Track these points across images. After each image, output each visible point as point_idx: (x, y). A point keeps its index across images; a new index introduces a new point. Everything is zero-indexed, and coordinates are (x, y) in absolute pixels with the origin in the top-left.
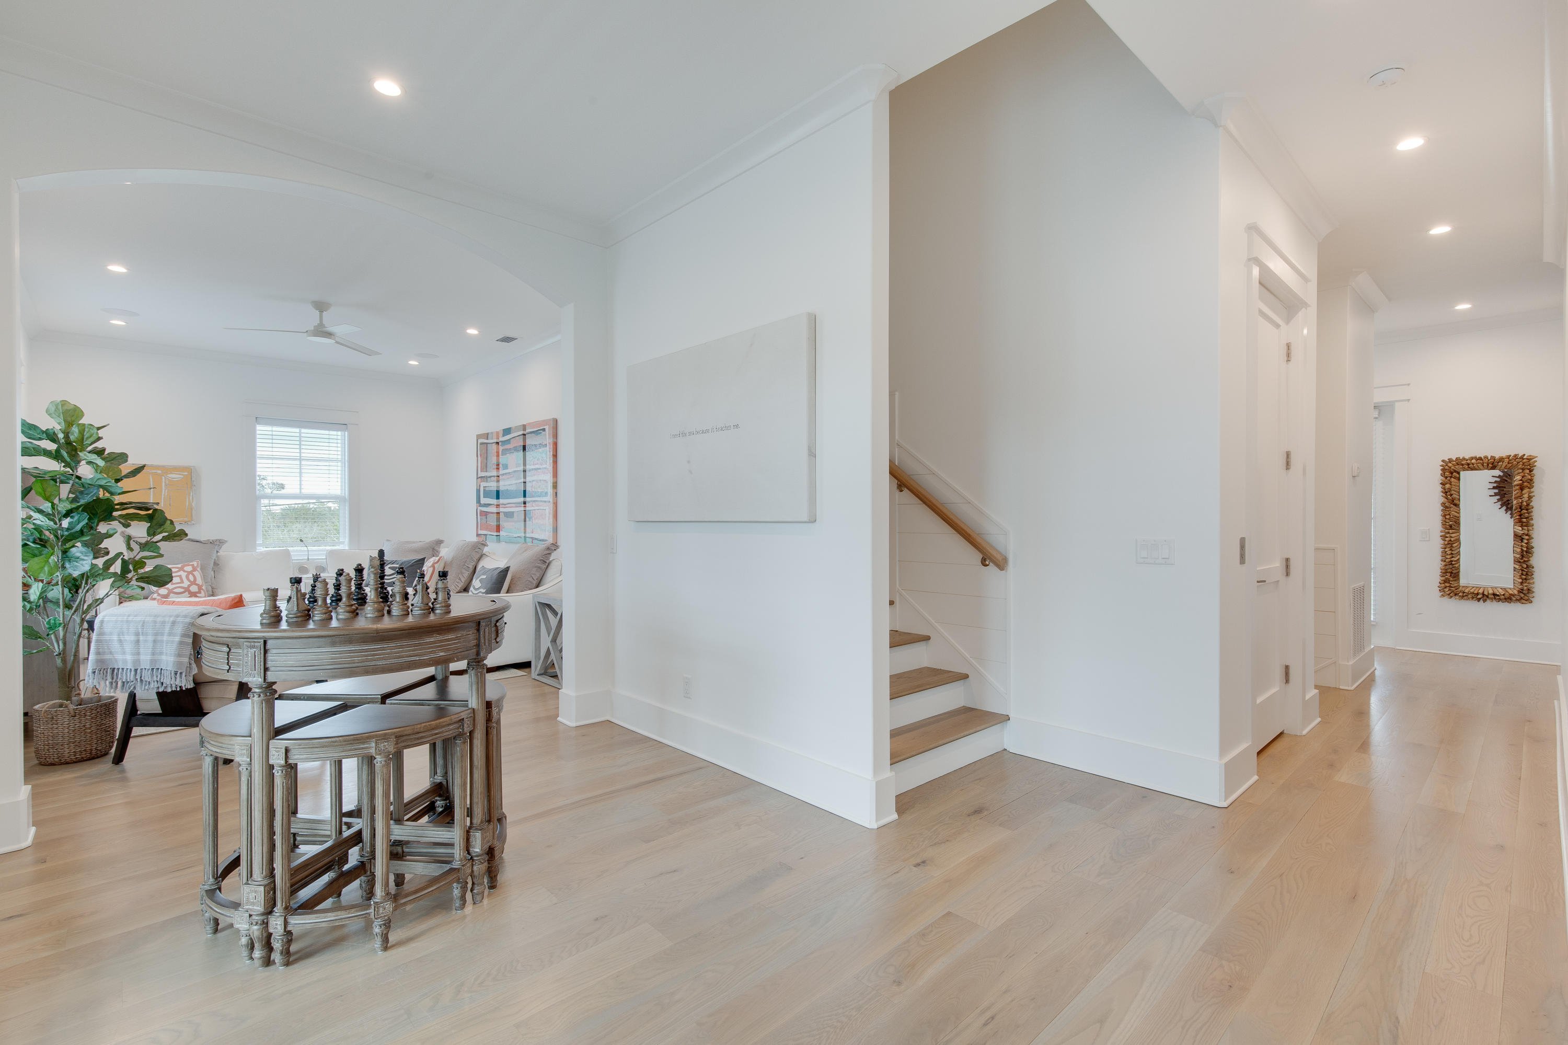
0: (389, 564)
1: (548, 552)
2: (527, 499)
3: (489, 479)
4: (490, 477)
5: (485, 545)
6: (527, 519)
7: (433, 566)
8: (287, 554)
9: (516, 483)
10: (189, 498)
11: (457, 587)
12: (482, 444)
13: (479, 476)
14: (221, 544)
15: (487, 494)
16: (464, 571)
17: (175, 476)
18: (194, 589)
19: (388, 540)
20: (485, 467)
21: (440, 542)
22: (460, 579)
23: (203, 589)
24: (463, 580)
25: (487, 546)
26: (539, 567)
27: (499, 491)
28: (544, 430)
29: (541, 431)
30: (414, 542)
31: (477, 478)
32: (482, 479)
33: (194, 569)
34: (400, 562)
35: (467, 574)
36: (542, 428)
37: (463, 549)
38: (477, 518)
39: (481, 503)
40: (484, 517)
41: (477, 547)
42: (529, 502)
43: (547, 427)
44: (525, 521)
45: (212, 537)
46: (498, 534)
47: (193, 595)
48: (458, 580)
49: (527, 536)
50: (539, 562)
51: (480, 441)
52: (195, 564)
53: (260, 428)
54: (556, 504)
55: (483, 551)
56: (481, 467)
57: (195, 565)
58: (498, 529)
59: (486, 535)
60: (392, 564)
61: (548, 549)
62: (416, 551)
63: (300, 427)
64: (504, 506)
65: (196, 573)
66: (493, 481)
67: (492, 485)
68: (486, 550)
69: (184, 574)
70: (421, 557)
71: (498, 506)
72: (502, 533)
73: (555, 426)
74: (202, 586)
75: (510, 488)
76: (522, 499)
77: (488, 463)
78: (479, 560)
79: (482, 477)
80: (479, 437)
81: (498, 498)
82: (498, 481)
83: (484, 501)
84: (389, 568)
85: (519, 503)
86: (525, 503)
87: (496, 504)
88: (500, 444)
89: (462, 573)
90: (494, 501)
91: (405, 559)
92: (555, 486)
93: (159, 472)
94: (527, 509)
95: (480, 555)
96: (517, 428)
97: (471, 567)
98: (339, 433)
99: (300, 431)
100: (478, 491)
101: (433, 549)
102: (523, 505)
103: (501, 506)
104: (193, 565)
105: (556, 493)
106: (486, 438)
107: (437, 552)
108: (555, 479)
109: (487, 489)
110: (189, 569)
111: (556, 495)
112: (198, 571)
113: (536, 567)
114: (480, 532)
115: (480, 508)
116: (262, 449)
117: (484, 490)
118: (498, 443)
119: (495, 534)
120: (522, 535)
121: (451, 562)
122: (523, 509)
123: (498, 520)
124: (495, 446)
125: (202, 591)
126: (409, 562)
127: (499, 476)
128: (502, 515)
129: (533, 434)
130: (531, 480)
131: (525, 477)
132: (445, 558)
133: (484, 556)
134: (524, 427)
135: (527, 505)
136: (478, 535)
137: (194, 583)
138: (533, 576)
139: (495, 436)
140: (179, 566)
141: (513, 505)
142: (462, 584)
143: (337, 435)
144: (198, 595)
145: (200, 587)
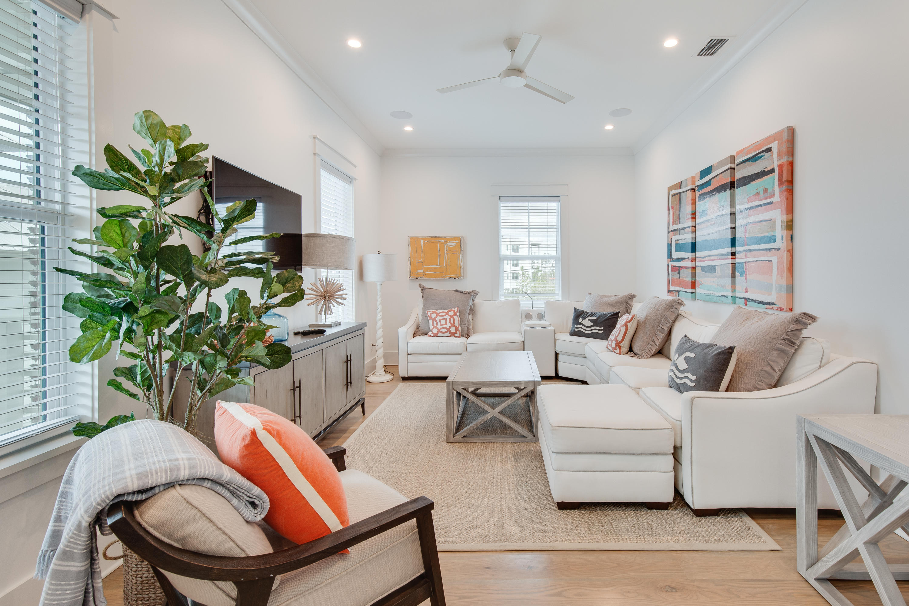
0: (589, 316)
1: (797, 327)
2: (737, 249)
3: (682, 231)
4: (684, 229)
5: (681, 304)
6: (737, 274)
7: (626, 325)
8: (517, 302)
9: (719, 231)
10: (459, 261)
11: (650, 350)
12: (673, 195)
13: (671, 229)
14: (475, 294)
15: (680, 248)
16: (658, 333)
17: (451, 244)
18: (453, 330)
19: (590, 294)
20: (678, 219)
21: (632, 297)
22: (654, 342)
23: (459, 330)
24: (658, 343)
25: (684, 305)
26: (783, 351)
27: (695, 243)
28: (769, 150)
29: (763, 154)
30: (610, 296)
31: (669, 232)
32: (674, 232)
33: (455, 314)
34: (598, 315)
35: (661, 336)
36: (764, 149)
37: (656, 308)
38: (669, 273)
39: (673, 257)
40: (676, 273)
41: (672, 306)
42: (740, 252)
43: (774, 146)
44: (733, 276)
45: (470, 289)
46: (693, 291)
47: (452, 335)
48: (651, 343)
49: (737, 295)
50: (781, 342)
51: (672, 193)
52: (456, 309)
53: (504, 205)
54: (791, 252)
55: (679, 311)
56: (673, 220)
57: (456, 311)
58: (693, 285)
59: (679, 292)
60: (592, 316)
61: (797, 321)
62: (612, 305)
63: (529, 201)
64: (701, 259)
65: (456, 317)
66: (688, 232)
67: (687, 237)
68: (682, 310)
69: (448, 317)
70: (614, 311)
71: (694, 260)
72: (698, 290)
73: (791, 138)
74: (458, 327)
75: (709, 238)
76: (729, 250)
77: (681, 214)
78: (675, 321)
79: (674, 230)
80: (670, 189)
81: (694, 250)
82: (694, 232)
83: (675, 255)
84: (589, 320)
85: (726, 255)
86: (733, 254)
87: (690, 257)
88: (697, 189)
89: (656, 335)
90: (690, 255)
91: (602, 312)
92: (790, 226)
93: (443, 241)
94: (737, 261)
95: (676, 314)
96: (721, 163)
97: (666, 329)
98: (555, 204)
99: (529, 205)
100: (670, 246)
101: (627, 303)
102: (730, 257)
103: (697, 259)
104: (454, 311)
105: (792, 236)
106: (679, 187)
107: (630, 306)
108: (790, 216)
109: (680, 242)
110: (451, 313)
111: (792, 239)
112: (457, 315)
113: (778, 349)
114: (672, 288)
115: (671, 263)
116: (504, 222)
117: (677, 244)
118: (693, 190)
119: (691, 290)
120: (730, 294)
121: (645, 321)
122: (730, 261)
123: (694, 275)
124: (689, 194)
125: (458, 332)
126: (605, 315)
127: (695, 227)
128: (698, 270)
129: (747, 163)
130: (743, 224)
131: (733, 221)
132: (638, 316)
133: (680, 317)
134: (733, 159)
135: (737, 256)
136: (669, 291)
137: (453, 325)
138: (771, 363)
139: (690, 182)
140: (446, 311)
141: (716, 258)
142: (657, 347)
143: (554, 206)
144: (456, 335)
145: (457, 329)
